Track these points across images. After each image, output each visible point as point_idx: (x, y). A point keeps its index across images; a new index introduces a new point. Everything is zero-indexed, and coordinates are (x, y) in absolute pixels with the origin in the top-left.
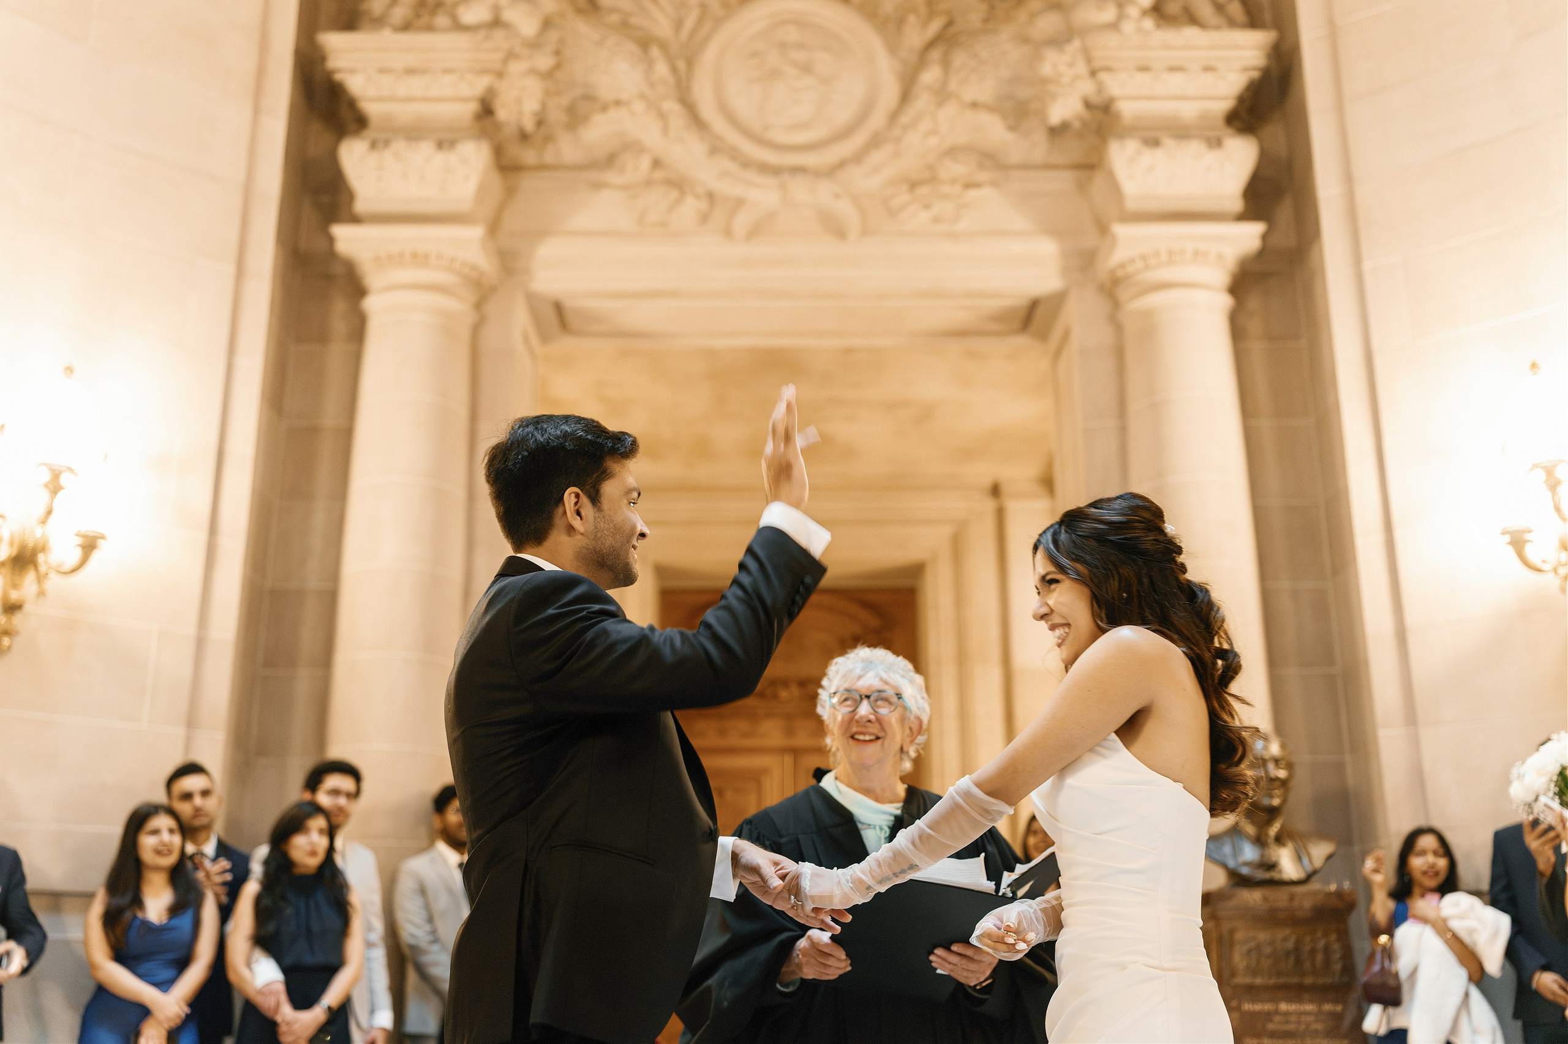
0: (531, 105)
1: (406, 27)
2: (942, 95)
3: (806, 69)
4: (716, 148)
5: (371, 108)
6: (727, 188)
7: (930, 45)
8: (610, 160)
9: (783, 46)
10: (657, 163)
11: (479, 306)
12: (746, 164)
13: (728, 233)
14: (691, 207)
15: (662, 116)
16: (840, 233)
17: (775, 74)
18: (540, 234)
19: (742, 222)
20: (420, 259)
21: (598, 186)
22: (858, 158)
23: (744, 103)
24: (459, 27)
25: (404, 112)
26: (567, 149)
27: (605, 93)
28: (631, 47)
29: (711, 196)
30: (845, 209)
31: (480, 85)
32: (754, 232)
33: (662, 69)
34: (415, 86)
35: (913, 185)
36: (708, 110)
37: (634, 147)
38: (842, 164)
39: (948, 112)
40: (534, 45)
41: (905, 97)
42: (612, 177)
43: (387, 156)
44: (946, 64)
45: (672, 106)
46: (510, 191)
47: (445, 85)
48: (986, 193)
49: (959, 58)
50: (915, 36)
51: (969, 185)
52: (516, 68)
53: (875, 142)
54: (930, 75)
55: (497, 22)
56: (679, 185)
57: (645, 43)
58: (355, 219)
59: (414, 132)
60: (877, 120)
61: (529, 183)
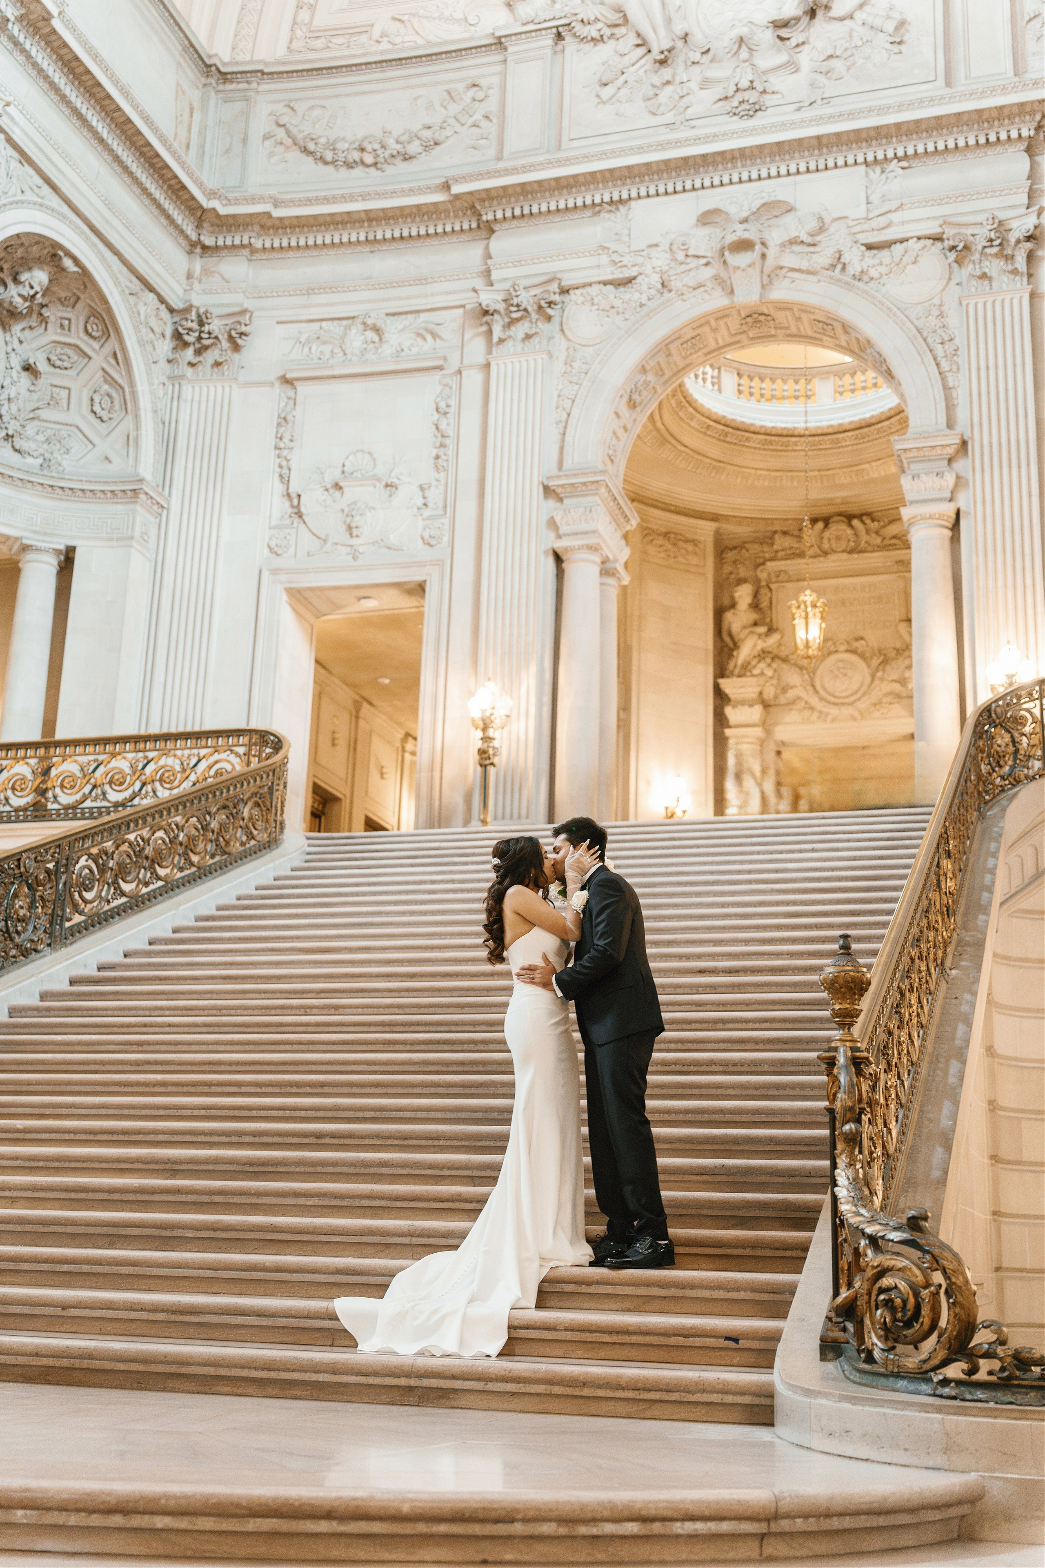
0: (772, 693)
1: (739, 676)
2: (882, 679)
3: (845, 675)
4: (822, 699)
5: (732, 696)
6: (825, 710)
7: (881, 664)
8: (793, 702)
9: (838, 668)
10: (806, 703)
11: (761, 746)
12: (829, 703)
13: (825, 721)
14: (815, 715)
15: (807, 691)
16: (855, 719)
17: (836, 677)
18: (776, 724)
19: (829, 718)
20: (747, 737)
21: (791, 710)
22: (859, 699)
23: (829, 685)
24: (753, 675)
25: (740, 697)
26: (783, 700)
27: (792, 684)
28: (798, 670)
29: (821, 712)
30: (856, 714)
31: (759, 689)
32: (833, 721)
33: (806, 677)
34: (742, 690)
35: (875, 705)
36: (819, 687)
37: (799, 698)
38: (854, 701)
39: (885, 683)
40: (772, 678)
41: (873, 680)
42: (794, 707)
43: (737, 710)
44: (884, 670)
45: (809, 688)
46: (768, 713)
47: (750, 690)
48: (896, 705)
49: (888, 668)
50: (875, 662)
51: (891, 703)
52: (768, 684)
53: (864, 694)
54: (879, 674)
55: (762, 674)
56: (812, 708)
57: (801, 668)
58: (729, 727)
59: (743, 702)
60: (864, 688)
61: (772, 710)
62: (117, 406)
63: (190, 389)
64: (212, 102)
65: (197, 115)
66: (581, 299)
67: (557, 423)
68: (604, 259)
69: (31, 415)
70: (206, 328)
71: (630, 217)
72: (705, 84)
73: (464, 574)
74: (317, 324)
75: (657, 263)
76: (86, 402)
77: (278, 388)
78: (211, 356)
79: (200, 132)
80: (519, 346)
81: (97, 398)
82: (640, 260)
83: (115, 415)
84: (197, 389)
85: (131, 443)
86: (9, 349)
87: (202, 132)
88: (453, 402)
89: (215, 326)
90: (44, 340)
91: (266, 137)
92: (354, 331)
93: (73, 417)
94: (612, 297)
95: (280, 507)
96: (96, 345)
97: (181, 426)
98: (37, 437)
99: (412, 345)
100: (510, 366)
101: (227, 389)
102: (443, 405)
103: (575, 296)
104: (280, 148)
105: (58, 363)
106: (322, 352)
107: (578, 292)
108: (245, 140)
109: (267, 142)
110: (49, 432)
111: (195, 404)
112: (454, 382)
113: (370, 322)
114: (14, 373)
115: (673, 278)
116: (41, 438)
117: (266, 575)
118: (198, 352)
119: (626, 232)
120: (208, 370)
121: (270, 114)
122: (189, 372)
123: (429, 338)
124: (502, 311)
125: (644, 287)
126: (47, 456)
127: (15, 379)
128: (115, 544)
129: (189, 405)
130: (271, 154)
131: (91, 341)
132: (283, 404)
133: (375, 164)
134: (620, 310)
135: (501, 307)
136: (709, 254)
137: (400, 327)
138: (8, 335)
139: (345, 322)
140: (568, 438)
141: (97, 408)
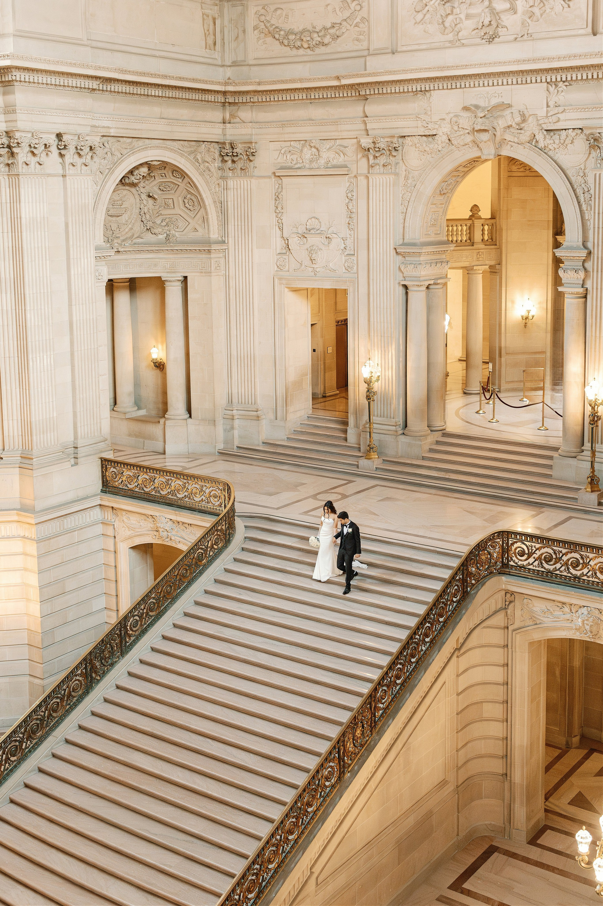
62: (196, 204)
63: (232, 182)
64: (226, 10)
65: (218, 22)
66: (410, 143)
67: (402, 213)
68: (420, 124)
69: (157, 215)
70: (235, 150)
71: (431, 100)
72: (468, 17)
73: (363, 290)
74: (289, 142)
75: (445, 130)
76: (181, 202)
77: (273, 179)
78: (240, 165)
79: (221, 31)
80: (382, 169)
81: (186, 201)
82: (437, 126)
83: (196, 208)
84: (235, 182)
85: (205, 222)
86: (139, 193)
87: (222, 31)
88: (354, 194)
89: (239, 149)
90: (155, 182)
91: (255, 28)
92: (306, 149)
93: (177, 211)
94: (425, 146)
95: (279, 244)
96: (180, 180)
97: (229, 203)
98: (162, 224)
99: (334, 158)
100: (378, 179)
101: (249, 182)
102: (349, 195)
103: (408, 140)
104: (262, 35)
105: (165, 189)
106: (292, 160)
107: (409, 138)
108: (244, 31)
109: (256, 32)
110: (167, 220)
111: (235, 190)
112: (354, 181)
113: (312, 145)
114: (145, 202)
115: (453, 139)
116: (164, 224)
117: (276, 280)
118: (233, 162)
119: (429, 108)
120: (239, 171)
121: (256, 13)
122: (230, 174)
123: (342, 155)
124: (372, 148)
125: (439, 142)
126: (168, 232)
127: (145, 204)
128: (204, 274)
129: (232, 190)
130: (259, 39)
131: (177, 179)
132: (277, 187)
133: (309, 47)
134: (429, 152)
135: (372, 146)
136: (469, 129)
137: (328, 147)
138: (137, 187)
139: (302, 142)
140: (407, 224)
141: (187, 205)
